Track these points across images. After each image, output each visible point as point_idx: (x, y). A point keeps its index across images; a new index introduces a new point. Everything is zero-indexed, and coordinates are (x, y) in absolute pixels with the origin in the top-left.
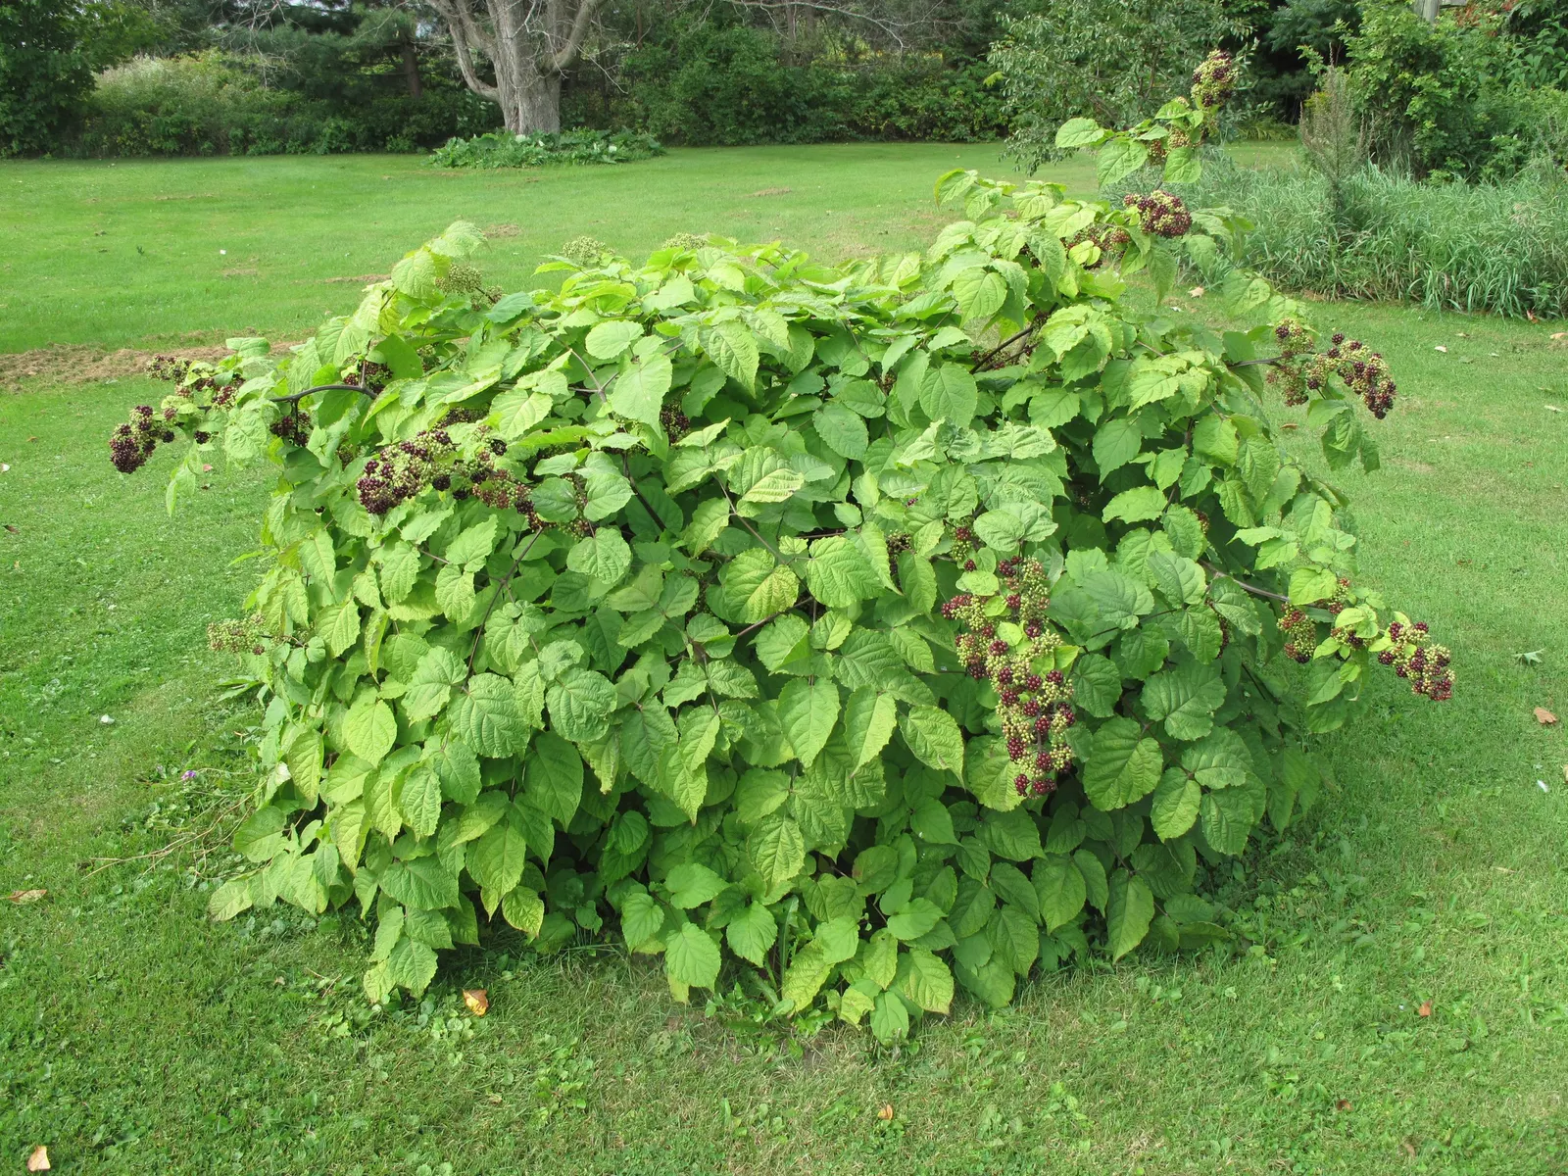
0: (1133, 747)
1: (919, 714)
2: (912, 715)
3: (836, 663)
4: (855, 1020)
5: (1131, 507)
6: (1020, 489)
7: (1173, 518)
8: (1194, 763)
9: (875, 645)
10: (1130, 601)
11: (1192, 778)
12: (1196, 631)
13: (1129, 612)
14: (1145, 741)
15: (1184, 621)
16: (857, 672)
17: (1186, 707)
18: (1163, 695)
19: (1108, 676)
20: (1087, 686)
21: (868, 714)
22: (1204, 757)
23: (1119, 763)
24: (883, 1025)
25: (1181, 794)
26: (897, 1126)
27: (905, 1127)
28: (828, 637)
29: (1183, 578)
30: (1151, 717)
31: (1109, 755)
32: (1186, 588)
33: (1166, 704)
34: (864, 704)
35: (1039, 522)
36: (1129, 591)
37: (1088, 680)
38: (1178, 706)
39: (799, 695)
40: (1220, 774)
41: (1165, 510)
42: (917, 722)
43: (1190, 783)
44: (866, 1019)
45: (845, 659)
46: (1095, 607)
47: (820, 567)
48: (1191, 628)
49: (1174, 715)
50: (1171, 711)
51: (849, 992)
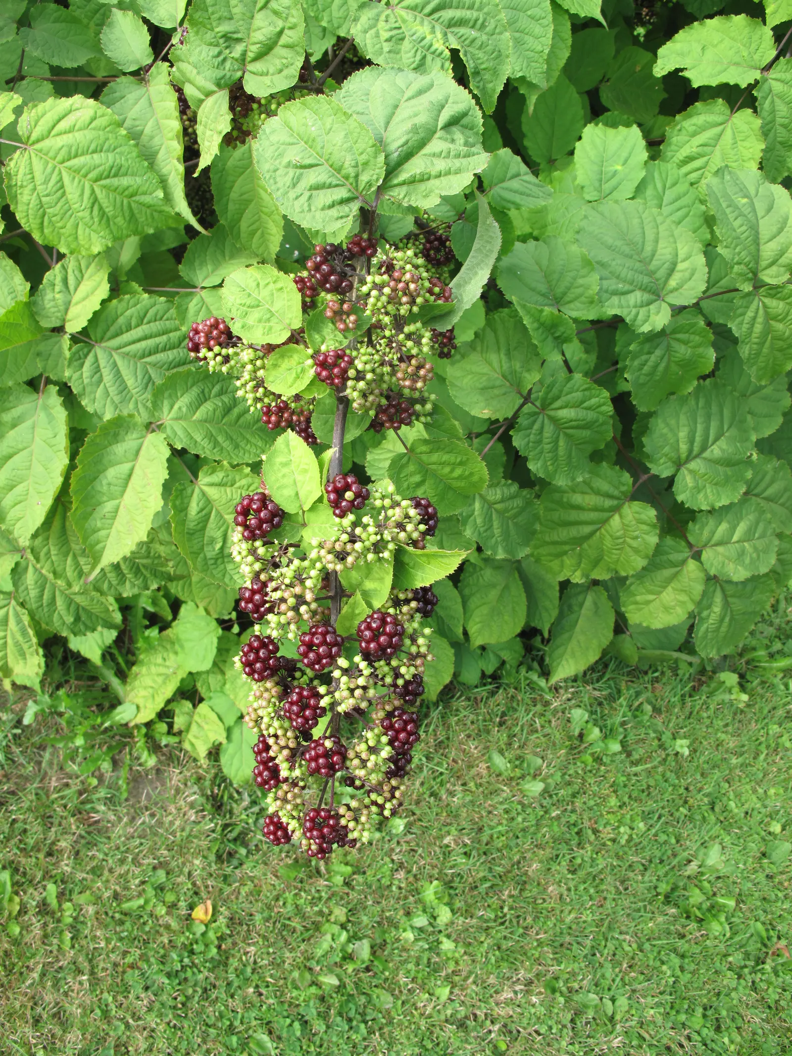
0: (616, 509)
1: (218, 477)
2: (204, 479)
3: (78, 360)
4: (202, 751)
5: (709, 54)
6: (423, 29)
7: (777, 87)
8: (706, 533)
9: (155, 327)
10: (661, 273)
11: (697, 556)
12: (767, 330)
13: (656, 293)
14: (636, 505)
15: (750, 314)
16: (118, 375)
17: (716, 451)
18: (683, 434)
19: (591, 415)
20: (549, 430)
21: (126, 467)
22: (724, 526)
23: (587, 529)
24: (236, 762)
25: (675, 576)
26: (211, 935)
27: (221, 939)
28: (67, 305)
29: (766, 227)
30: (655, 469)
31: (574, 515)
32: (768, 250)
33: (684, 447)
34: (120, 449)
35: (436, 145)
36: (664, 251)
37: (554, 420)
38: (704, 448)
39: (15, 412)
40: (741, 554)
41: (768, 67)
42: (213, 493)
43: (692, 565)
44: (215, 753)
45: (99, 351)
46: (593, 282)
47: (38, 166)
48: (758, 328)
49: (692, 465)
50: (689, 458)
51: (203, 708)
